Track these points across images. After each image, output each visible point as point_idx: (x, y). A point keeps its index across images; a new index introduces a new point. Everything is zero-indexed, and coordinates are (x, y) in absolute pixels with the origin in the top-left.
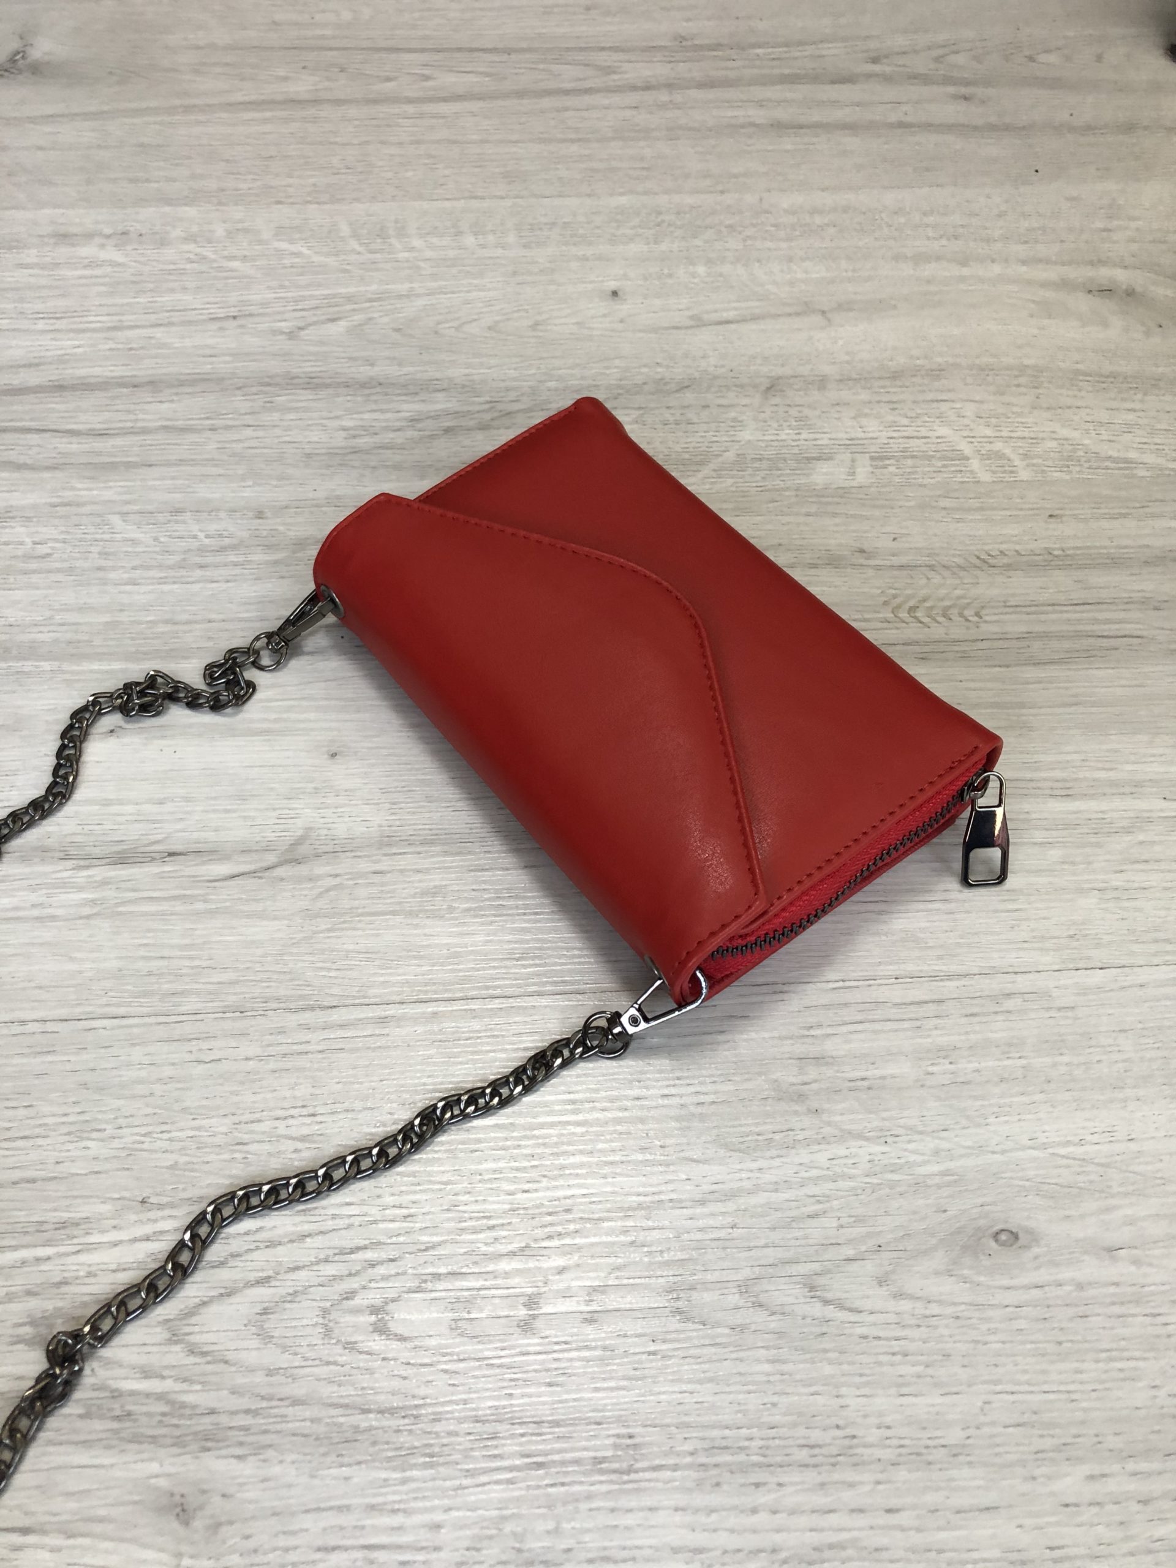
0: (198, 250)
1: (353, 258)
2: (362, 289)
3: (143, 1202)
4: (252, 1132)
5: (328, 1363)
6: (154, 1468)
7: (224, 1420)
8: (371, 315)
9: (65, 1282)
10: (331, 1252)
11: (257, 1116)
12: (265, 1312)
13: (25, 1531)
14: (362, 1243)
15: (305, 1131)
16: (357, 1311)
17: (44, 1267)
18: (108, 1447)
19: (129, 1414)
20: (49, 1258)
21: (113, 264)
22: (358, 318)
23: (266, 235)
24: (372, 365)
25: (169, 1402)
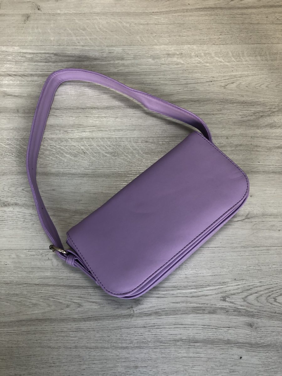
0: (199, 59)
1: (234, 63)
2: (237, 73)
3: (235, 279)
4: (250, 268)
5: (268, 306)
6: (245, 319)
7: (254, 313)
8: (241, 82)
9: (226, 292)
10: (266, 289)
11: (250, 266)
12: (257, 298)
13: (229, 327)
14: (270, 287)
15: (259, 269)
16: (271, 298)
17: (223, 289)
18: (238, 316)
19: (240, 311)
20: (223, 288)
21: (181, 64)
22: (238, 82)
23: (213, 55)
24: (243, 97)
25: (246, 310)
